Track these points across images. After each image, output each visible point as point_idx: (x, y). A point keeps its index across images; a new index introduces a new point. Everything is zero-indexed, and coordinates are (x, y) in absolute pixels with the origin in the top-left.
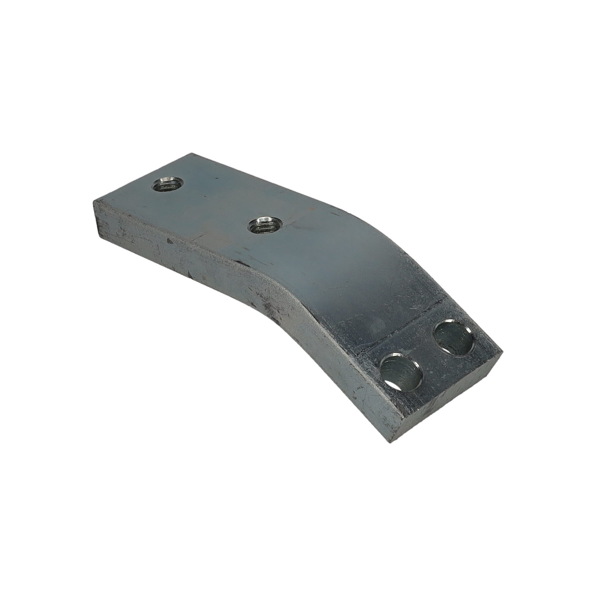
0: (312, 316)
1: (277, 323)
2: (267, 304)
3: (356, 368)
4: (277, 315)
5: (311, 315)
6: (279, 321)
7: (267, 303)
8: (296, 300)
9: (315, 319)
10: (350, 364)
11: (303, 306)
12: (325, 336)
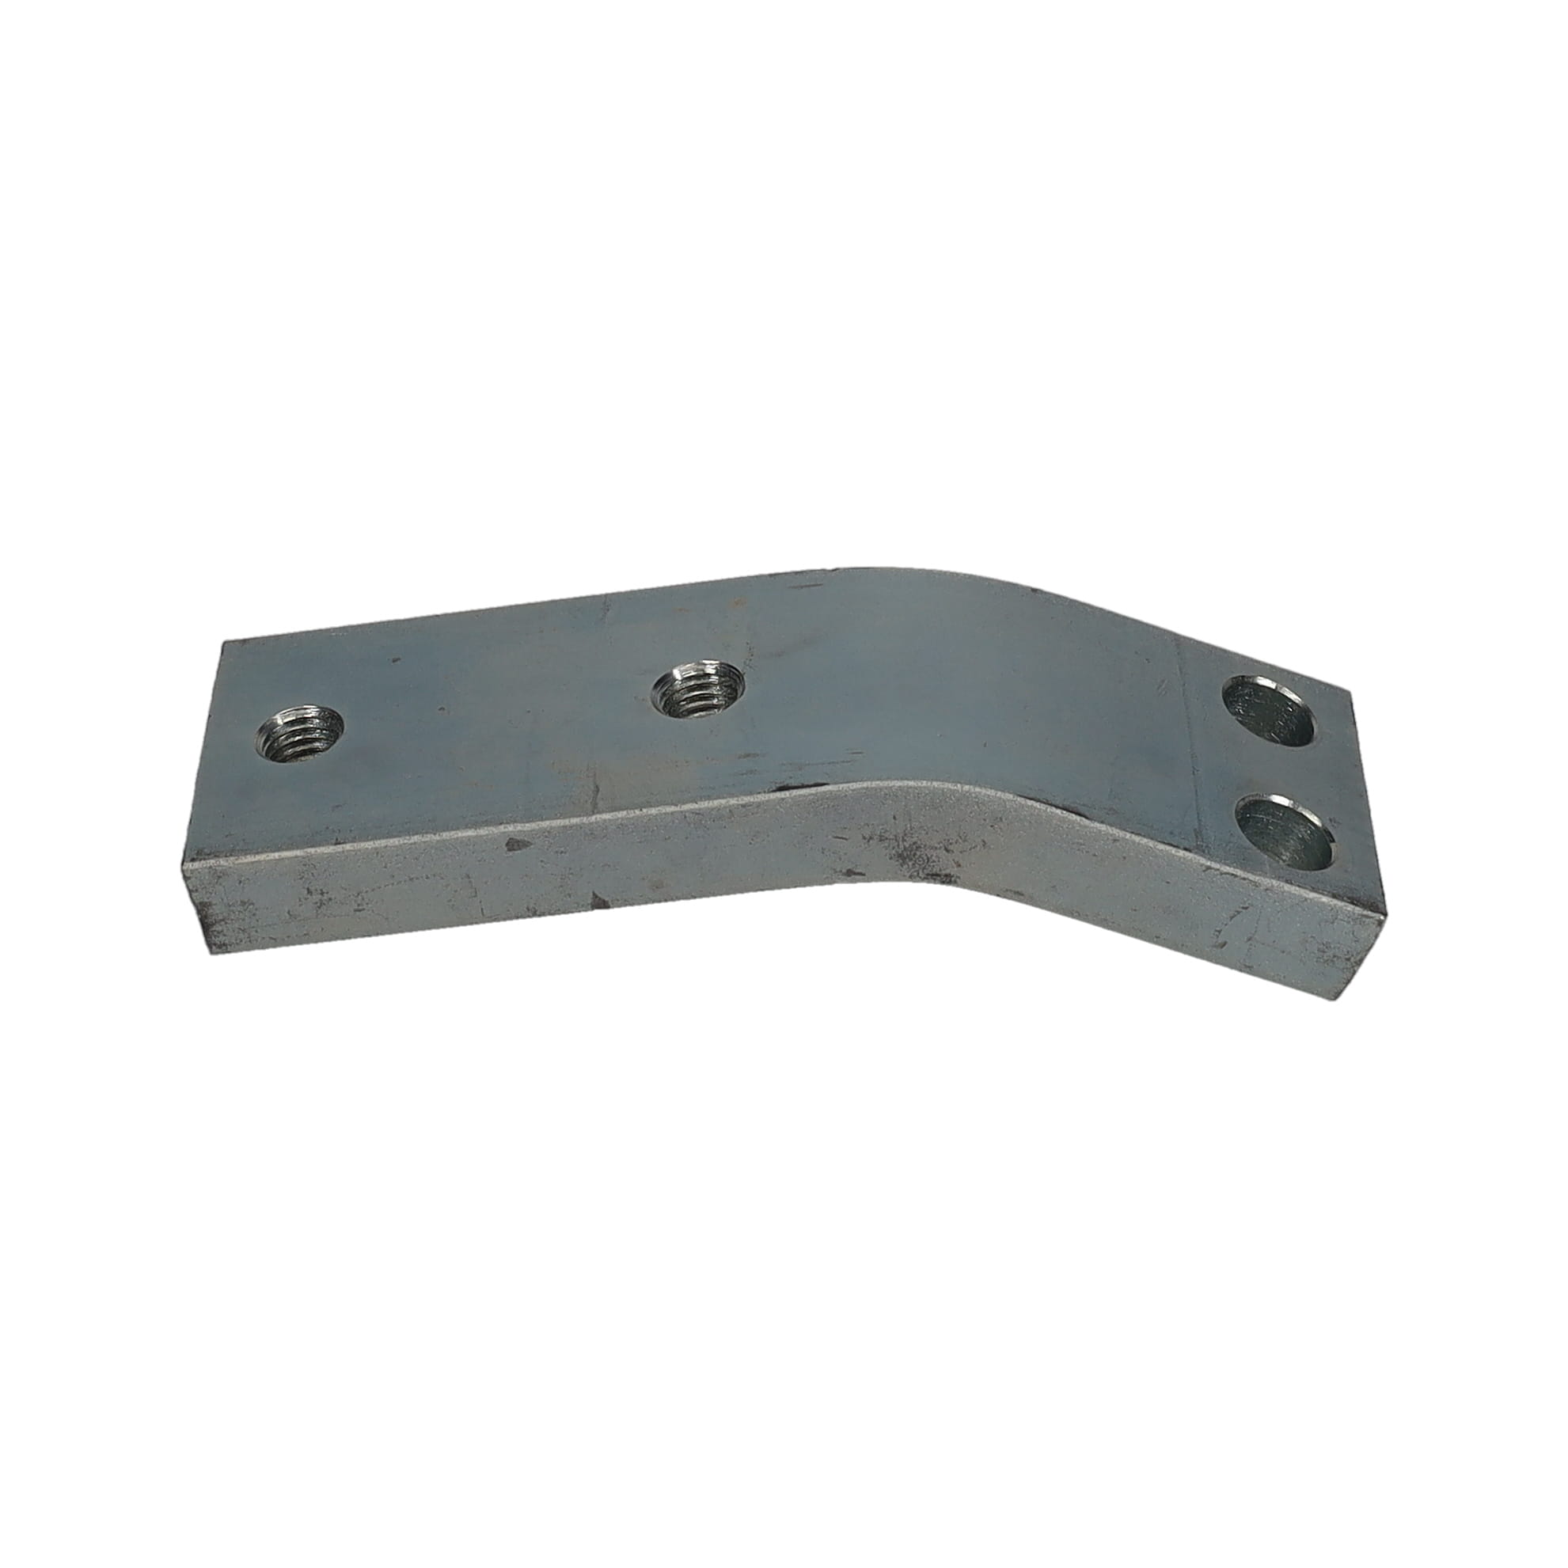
0: (1064, 812)
1: (947, 880)
2: (905, 848)
3: (1225, 871)
4: (946, 864)
5: (1059, 811)
6: (953, 871)
7: (905, 846)
8: (1003, 797)
9: (1073, 815)
10: (1204, 868)
11: (1028, 801)
12: (1115, 840)
